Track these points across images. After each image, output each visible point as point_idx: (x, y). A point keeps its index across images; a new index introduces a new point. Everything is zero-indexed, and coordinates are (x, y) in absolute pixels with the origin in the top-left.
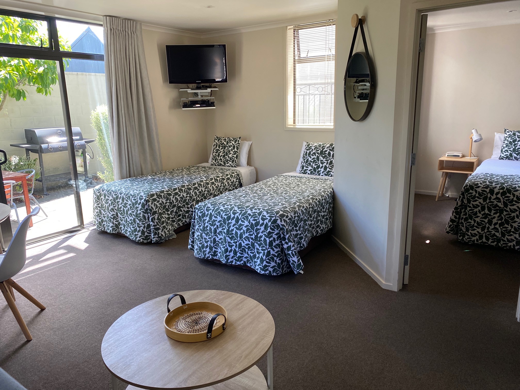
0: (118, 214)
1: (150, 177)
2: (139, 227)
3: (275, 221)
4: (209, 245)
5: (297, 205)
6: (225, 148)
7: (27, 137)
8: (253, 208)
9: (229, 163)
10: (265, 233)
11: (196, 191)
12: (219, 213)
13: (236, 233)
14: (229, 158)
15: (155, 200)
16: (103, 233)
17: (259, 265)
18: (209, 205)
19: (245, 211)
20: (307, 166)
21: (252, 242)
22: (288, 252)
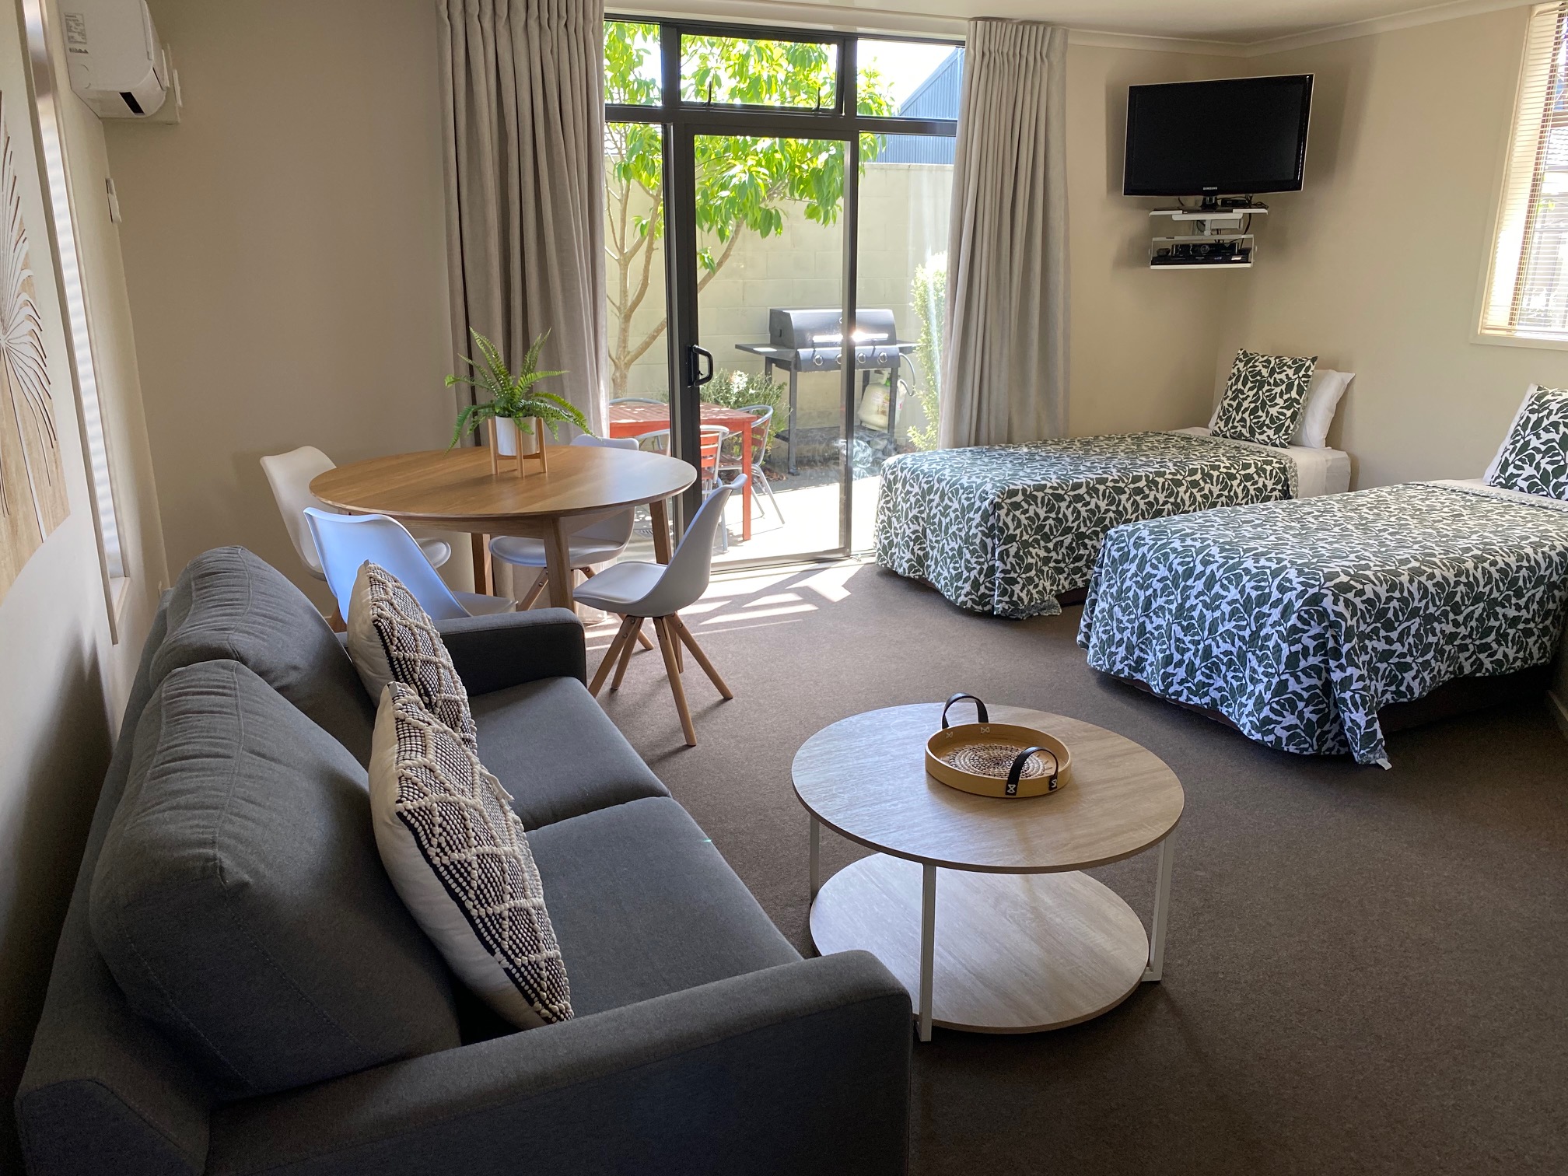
0: (928, 530)
1: (1025, 450)
2: (969, 570)
3: (1316, 599)
4: (1125, 639)
5: (1409, 566)
6: (1260, 388)
7: (772, 329)
8: (1263, 554)
9: (1266, 434)
10: (1281, 628)
11: (1138, 498)
12: (1166, 555)
13: (1202, 616)
14: (1267, 417)
15: (1016, 506)
16: (890, 574)
17: (1250, 714)
18: (1145, 533)
19: (1237, 560)
20: (1520, 463)
21: (1240, 647)
22: (1342, 695)
